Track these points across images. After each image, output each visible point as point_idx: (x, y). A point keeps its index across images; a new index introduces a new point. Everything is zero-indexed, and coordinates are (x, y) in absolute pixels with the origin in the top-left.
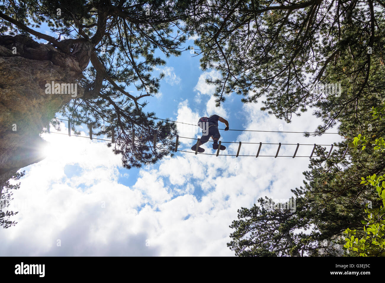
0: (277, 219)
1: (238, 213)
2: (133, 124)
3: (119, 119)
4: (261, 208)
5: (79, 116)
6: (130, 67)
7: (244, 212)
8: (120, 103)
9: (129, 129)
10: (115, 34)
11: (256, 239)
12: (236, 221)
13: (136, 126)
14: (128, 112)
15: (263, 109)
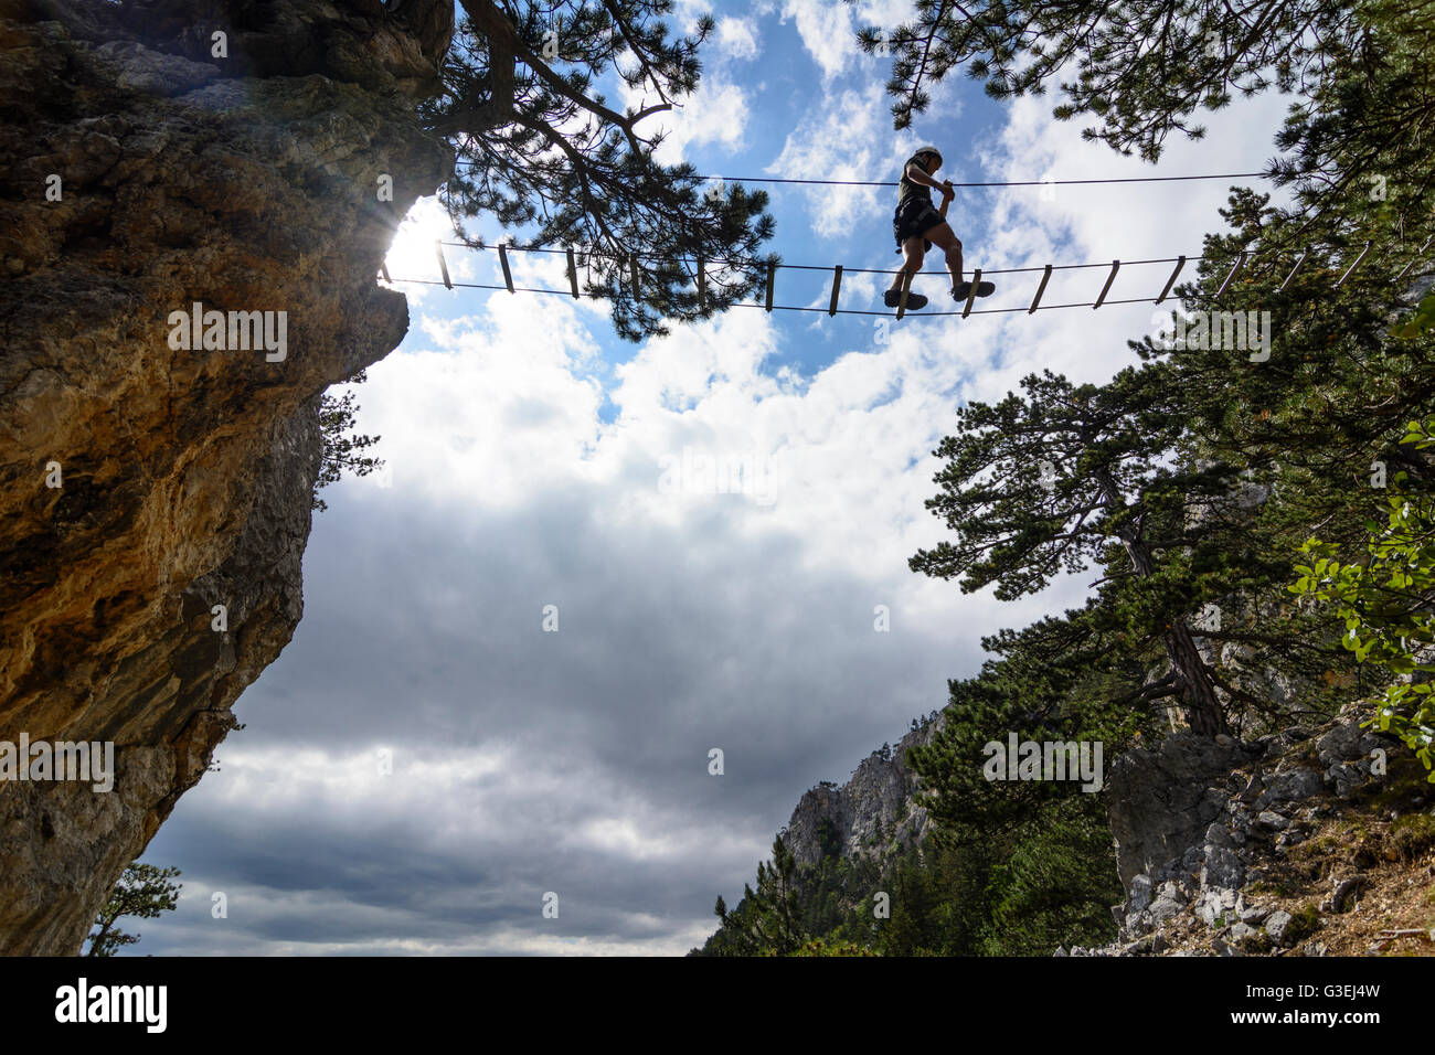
0: (1075, 428)
1: (959, 418)
2: (631, 202)
3: (586, 190)
4: (1029, 403)
5: (468, 188)
7: (979, 414)
9: (622, 219)
11: (1008, 482)
12: (954, 440)
13: (642, 209)
14: (610, 166)
15: (1063, 113)
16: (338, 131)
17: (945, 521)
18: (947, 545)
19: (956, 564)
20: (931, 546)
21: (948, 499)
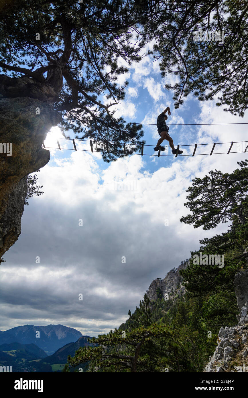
0: (223, 185)
1: (193, 182)
2: (107, 127)
3: (96, 124)
4: (211, 178)
5: (66, 124)
6: (98, 78)
7: (198, 181)
8: (95, 111)
9: (105, 131)
10: (81, 47)
11: (206, 199)
12: (191, 188)
13: (110, 129)
14: (102, 118)
15: (218, 105)
16: (32, 110)
17: (189, 209)
18: (190, 215)
19: (192, 220)
20: (186, 216)
21: (190, 203)
